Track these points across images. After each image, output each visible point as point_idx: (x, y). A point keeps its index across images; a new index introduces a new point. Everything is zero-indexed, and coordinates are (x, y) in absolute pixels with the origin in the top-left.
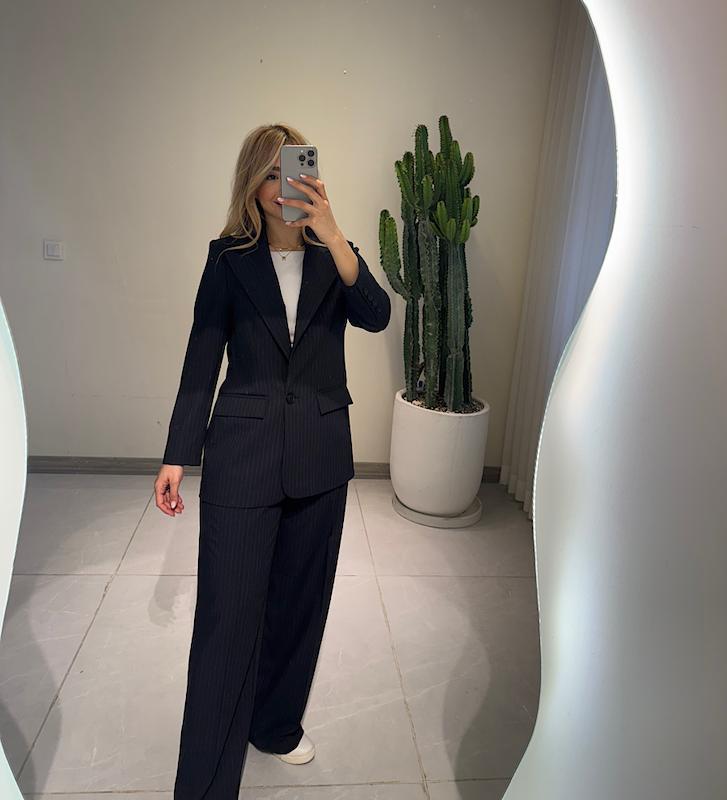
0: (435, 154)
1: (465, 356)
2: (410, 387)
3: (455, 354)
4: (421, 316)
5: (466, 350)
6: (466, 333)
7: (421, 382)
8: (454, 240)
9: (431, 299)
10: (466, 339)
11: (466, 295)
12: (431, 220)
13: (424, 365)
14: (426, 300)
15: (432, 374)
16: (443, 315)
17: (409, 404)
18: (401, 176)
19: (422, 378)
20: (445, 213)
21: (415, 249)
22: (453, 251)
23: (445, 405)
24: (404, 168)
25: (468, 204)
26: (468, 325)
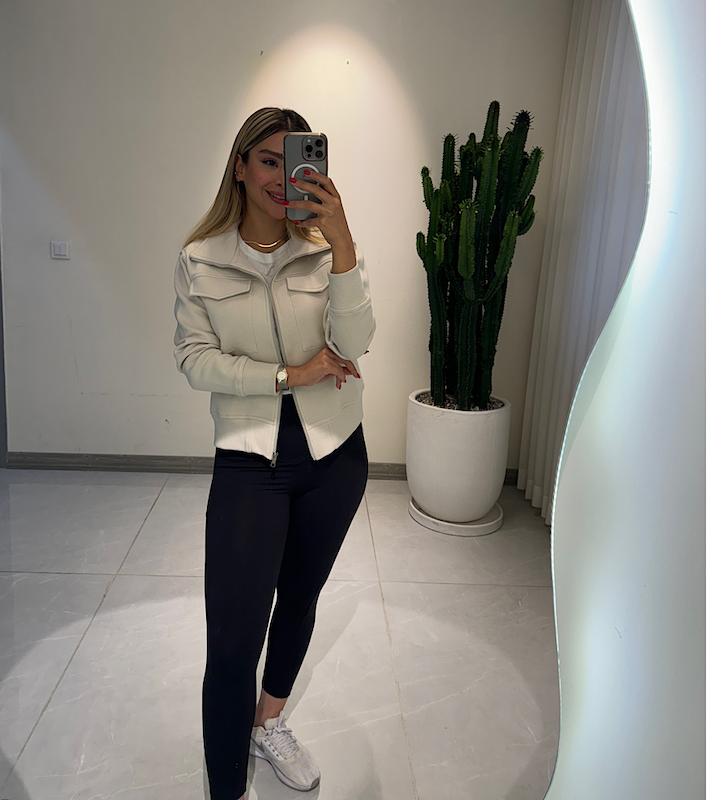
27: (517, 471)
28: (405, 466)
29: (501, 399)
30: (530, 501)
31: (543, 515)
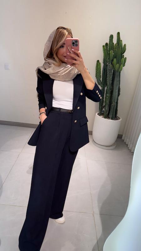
0: (115, 44)
1: (117, 105)
2: (100, 112)
3: (114, 104)
4: (105, 92)
5: (117, 103)
6: (118, 98)
7: (103, 111)
8: (118, 70)
9: (109, 87)
10: (118, 100)
11: (119, 87)
12: (112, 64)
13: (105, 106)
14: (107, 88)
15: (107, 109)
16: (112, 93)
17: (99, 116)
18: (104, 50)
19: (104, 110)
20: (116, 62)
21: (106, 73)
22: (117, 74)
23: (109, 118)
24: (105, 48)
25: (123, 60)
26: (118, 96)
27: (122, 135)
28: (92, 131)
29: (120, 117)
30: (125, 143)
31: (128, 146)
